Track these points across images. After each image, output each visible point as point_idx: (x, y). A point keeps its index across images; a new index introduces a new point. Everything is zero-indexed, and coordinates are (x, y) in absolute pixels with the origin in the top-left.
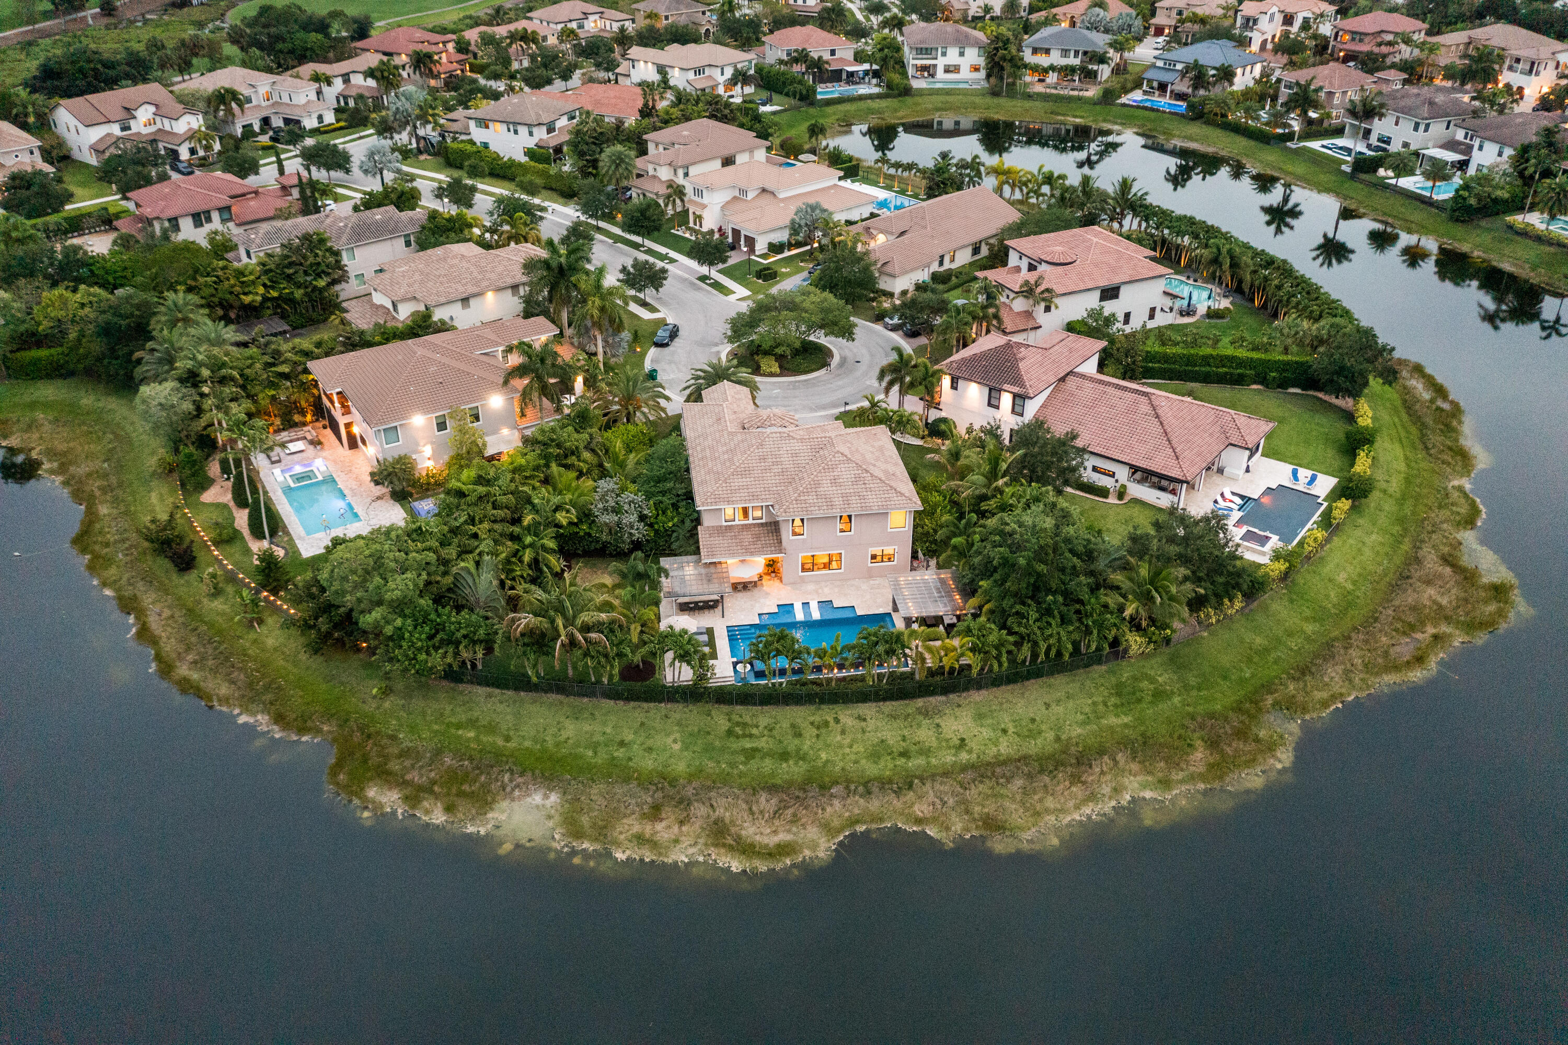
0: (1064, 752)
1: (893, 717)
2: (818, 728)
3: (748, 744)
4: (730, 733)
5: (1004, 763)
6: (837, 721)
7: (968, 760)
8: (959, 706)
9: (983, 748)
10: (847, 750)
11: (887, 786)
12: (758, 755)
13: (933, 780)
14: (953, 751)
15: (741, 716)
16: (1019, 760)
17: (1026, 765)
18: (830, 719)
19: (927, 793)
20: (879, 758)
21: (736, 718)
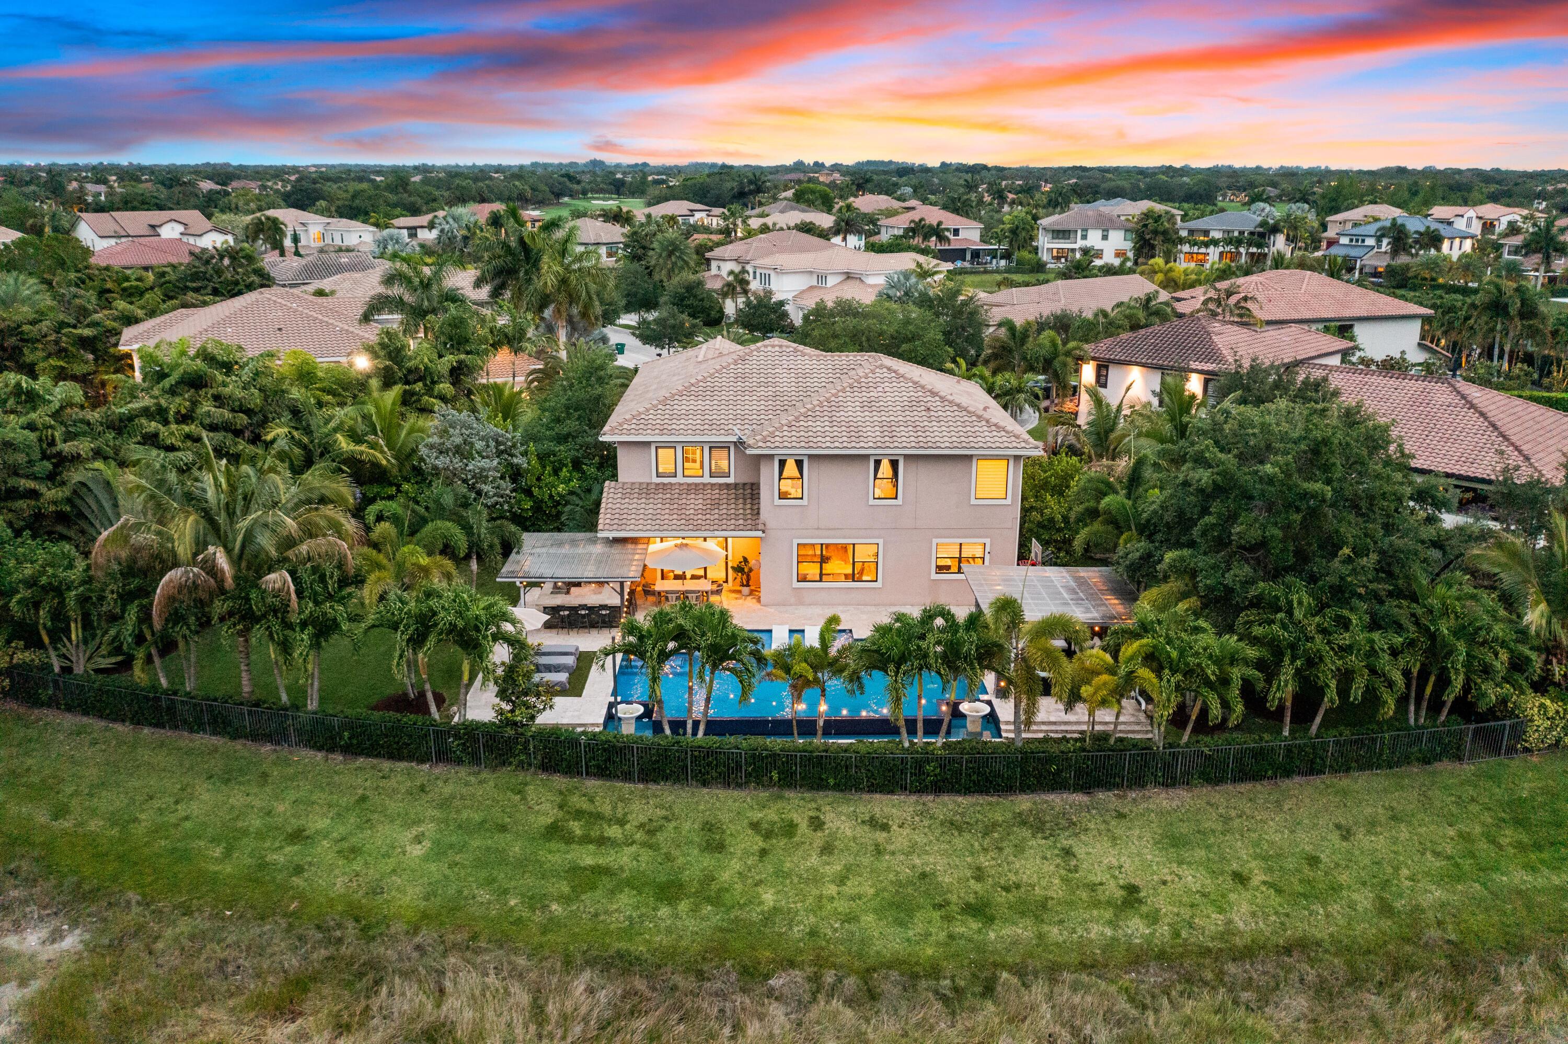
0: (1408, 940)
1: (954, 826)
2: (768, 835)
3: (587, 857)
4: (554, 831)
5: (1246, 954)
6: (817, 824)
7: (1148, 940)
8: (1121, 816)
9: (1186, 913)
10: (832, 890)
11: (923, 984)
12: (606, 882)
13: (1053, 981)
14: (1108, 914)
15: (592, 801)
16: (1288, 951)
17: (1311, 961)
18: (801, 821)
19: (1033, 1008)
20: (910, 913)
21: (578, 802)
